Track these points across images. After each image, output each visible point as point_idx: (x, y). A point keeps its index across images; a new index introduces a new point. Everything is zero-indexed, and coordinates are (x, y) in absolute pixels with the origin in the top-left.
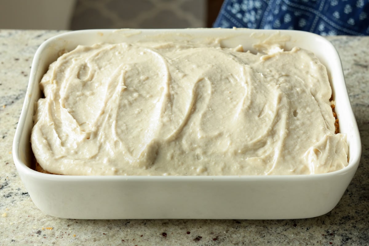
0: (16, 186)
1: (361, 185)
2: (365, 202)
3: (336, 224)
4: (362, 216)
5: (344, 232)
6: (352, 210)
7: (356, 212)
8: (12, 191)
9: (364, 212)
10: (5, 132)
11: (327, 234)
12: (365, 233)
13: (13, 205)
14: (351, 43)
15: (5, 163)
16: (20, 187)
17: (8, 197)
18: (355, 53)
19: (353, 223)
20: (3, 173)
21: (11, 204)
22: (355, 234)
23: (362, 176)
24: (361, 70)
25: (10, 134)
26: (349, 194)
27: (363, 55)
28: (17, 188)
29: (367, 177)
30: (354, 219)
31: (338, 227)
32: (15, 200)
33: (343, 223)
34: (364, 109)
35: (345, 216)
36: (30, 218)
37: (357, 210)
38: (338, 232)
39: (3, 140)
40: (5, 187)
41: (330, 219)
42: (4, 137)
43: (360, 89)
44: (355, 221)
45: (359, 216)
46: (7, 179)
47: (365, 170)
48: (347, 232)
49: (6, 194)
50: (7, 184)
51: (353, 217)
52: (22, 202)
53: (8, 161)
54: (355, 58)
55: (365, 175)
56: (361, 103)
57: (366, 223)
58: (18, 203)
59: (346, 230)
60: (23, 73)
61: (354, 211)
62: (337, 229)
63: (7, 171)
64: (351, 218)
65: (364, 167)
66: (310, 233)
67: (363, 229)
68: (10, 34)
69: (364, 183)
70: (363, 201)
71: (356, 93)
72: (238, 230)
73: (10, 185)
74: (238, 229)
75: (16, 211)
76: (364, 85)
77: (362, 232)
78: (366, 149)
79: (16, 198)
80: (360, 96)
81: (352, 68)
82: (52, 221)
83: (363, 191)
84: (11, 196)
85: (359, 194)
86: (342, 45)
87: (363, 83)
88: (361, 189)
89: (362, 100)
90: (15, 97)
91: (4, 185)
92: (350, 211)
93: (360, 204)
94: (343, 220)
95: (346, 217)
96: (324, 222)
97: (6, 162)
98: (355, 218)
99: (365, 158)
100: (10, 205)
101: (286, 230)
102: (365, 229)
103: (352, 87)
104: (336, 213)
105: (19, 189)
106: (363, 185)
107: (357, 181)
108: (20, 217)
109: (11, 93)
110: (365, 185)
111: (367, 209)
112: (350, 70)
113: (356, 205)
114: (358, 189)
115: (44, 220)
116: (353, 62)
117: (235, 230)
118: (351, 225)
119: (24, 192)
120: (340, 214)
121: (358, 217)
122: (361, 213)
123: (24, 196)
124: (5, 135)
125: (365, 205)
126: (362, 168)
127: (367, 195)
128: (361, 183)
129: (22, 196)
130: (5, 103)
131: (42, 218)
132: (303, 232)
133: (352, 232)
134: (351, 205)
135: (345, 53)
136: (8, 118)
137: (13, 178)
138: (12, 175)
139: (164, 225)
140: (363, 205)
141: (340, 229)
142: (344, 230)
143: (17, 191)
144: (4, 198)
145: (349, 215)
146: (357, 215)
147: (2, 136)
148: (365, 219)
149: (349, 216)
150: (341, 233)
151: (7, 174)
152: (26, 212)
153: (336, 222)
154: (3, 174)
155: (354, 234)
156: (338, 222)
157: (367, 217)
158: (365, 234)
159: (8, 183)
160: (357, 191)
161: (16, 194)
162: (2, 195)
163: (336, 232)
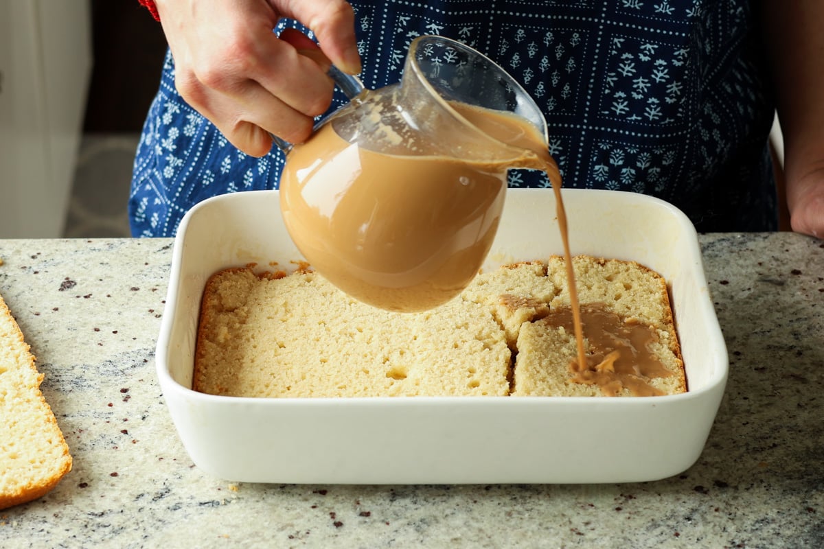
0: (186, 493)
1: (784, 471)
2: (793, 497)
3: (745, 531)
4: (789, 518)
5: (760, 542)
6: (771, 509)
7: (778, 512)
8: (181, 501)
9: (791, 512)
10: (144, 410)
11: (731, 546)
12: (796, 542)
13: (187, 521)
14: (751, 245)
15: (157, 459)
16: (194, 494)
17: (175, 509)
18: (760, 260)
19: (774, 529)
20: (157, 473)
21: (184, 519)
22: (779, 544)
23: (785, 458)
24: (773, 290)
25: (154, 413)
26: (765, 487)
27: (775, 263)
28: (189, 496)
29: (793, 459)
30: (775, 523)
31: (750, 535)
32: (189, 514)
33: (757, 529)
34: (782, 353)
35: (760, 519)
36: (222, 540)
37: (779, 509)
38: (751, 543)
39: (144, 422)
40: (167, 494)
41: (734, 524)
42: (143, 418)
43: (773, 321)
44: (778, 525)
45: (783, 518)
46: (166, 482)
47: (790, 449)
48: (765, 542)
49: (172, 505)
50: (168, 491)
51: (773, 520)
52: (201, 516)
53: (160, 455)
54: (759, 269)
55: (790, 457)
56: (776, 344)
57: (797, 528)
58: (196, 518)
59: (764, 539)
60: (151, 311)
61: (775, 511)
62: (748, 539)
63: (164, 471)
64: (770, 521)
65: (788, 445)
66: (703, 546)
67: (791, 536)
68: (111, 246)
69: (788, 469)
70: (790, 496)
71: (765, 329)
72: (582, 545)
73: (173, 491)
74: (581, 543)
75: (195, 531)
76: (779, 315)
77: (791, 540)
78: (790, 417)
79: (190, 510)
80: (774, 333)
81: (756, 286)
82: (262, 543)
83: (788, 481)
84: (180, 508)
85: (781, 485)
86: (734, 248)
87: (778, 311)
88: (785, 478)
89: (777, 339)
90: (148, 352)
91: (164, 491)
92: (769, 512)
93: (783, 501)
94: (757, 526)
95: (763, 520)
96: (724, 528)
97: (159, 457)
98: (777, 521)
99: (788, 431)
100: (181, 522)
101: (662, 543)
102: (795, 536)
103: (759, 318)
104: (744, 514)
105: (192, 498)
106: (788, 472)
107: (777, 466)
108: (204, 538)
109: (137, 346)
110: (790, 471)
111: (796, 507)
112: (752, 291)
113: (777, 501)
114: (780, 479)
115: (247, 541)
116: (756, 277)
117: (576, 544)
118: (771, 531)
119: (203, 502)
120: (752, 516)
121: (783, 520)
122: (787, 513)
123: (203, 507)
124: (146, 414)
125: (792, 502)
126: (784, 446)
127: (795, 487)
128: (784, 469)
129: (199, 507)
130: (130, 364)
131: (243, 539)
132: (692, 545)
133: (774, 541)
134: (769, 502)
135: (741, 262)
136: (144, 386)
137: (176, 481)
138: (174, 477)
139: (454, 541)
140: (789, 501)
141: (753, 538)
142: (761, 539)
143: (189, 501)
144: (169, 511)
145: (767, 516)
146: (780, 517)
147: (140, 416)
148: (795, 522)
149: (766, 519)
150: (755, 544)
151: (166, 476)
152: (213, 531)
153: (746, 528)
154: (158, 476)
155: (777, 545)
156: (749, 528)
157: (797, 519)
158: (796, 544)
159: (170, 488)
160: (778, 481)
161: (189, 505)
162: (164, 506)
163: (746, 543)
